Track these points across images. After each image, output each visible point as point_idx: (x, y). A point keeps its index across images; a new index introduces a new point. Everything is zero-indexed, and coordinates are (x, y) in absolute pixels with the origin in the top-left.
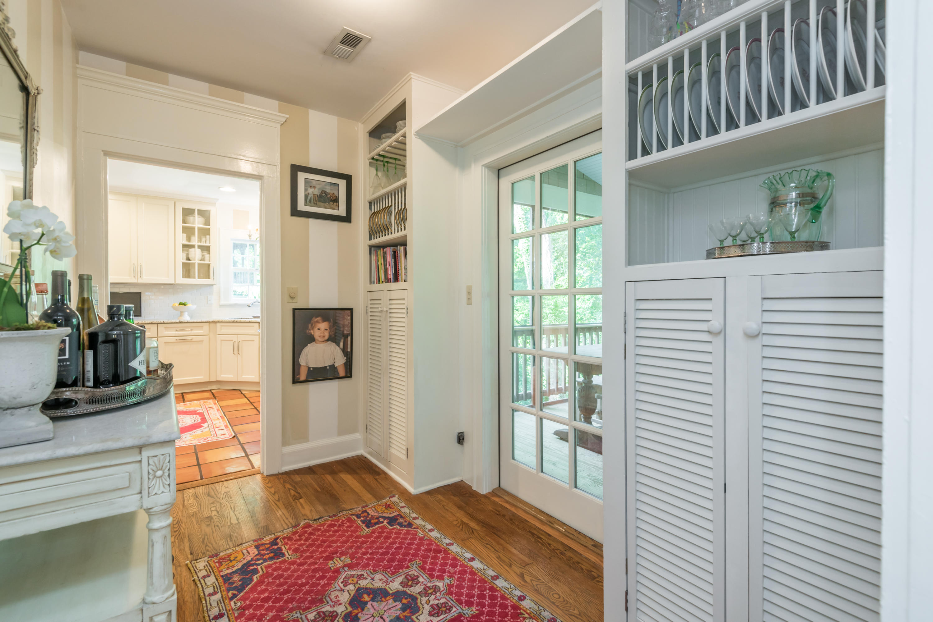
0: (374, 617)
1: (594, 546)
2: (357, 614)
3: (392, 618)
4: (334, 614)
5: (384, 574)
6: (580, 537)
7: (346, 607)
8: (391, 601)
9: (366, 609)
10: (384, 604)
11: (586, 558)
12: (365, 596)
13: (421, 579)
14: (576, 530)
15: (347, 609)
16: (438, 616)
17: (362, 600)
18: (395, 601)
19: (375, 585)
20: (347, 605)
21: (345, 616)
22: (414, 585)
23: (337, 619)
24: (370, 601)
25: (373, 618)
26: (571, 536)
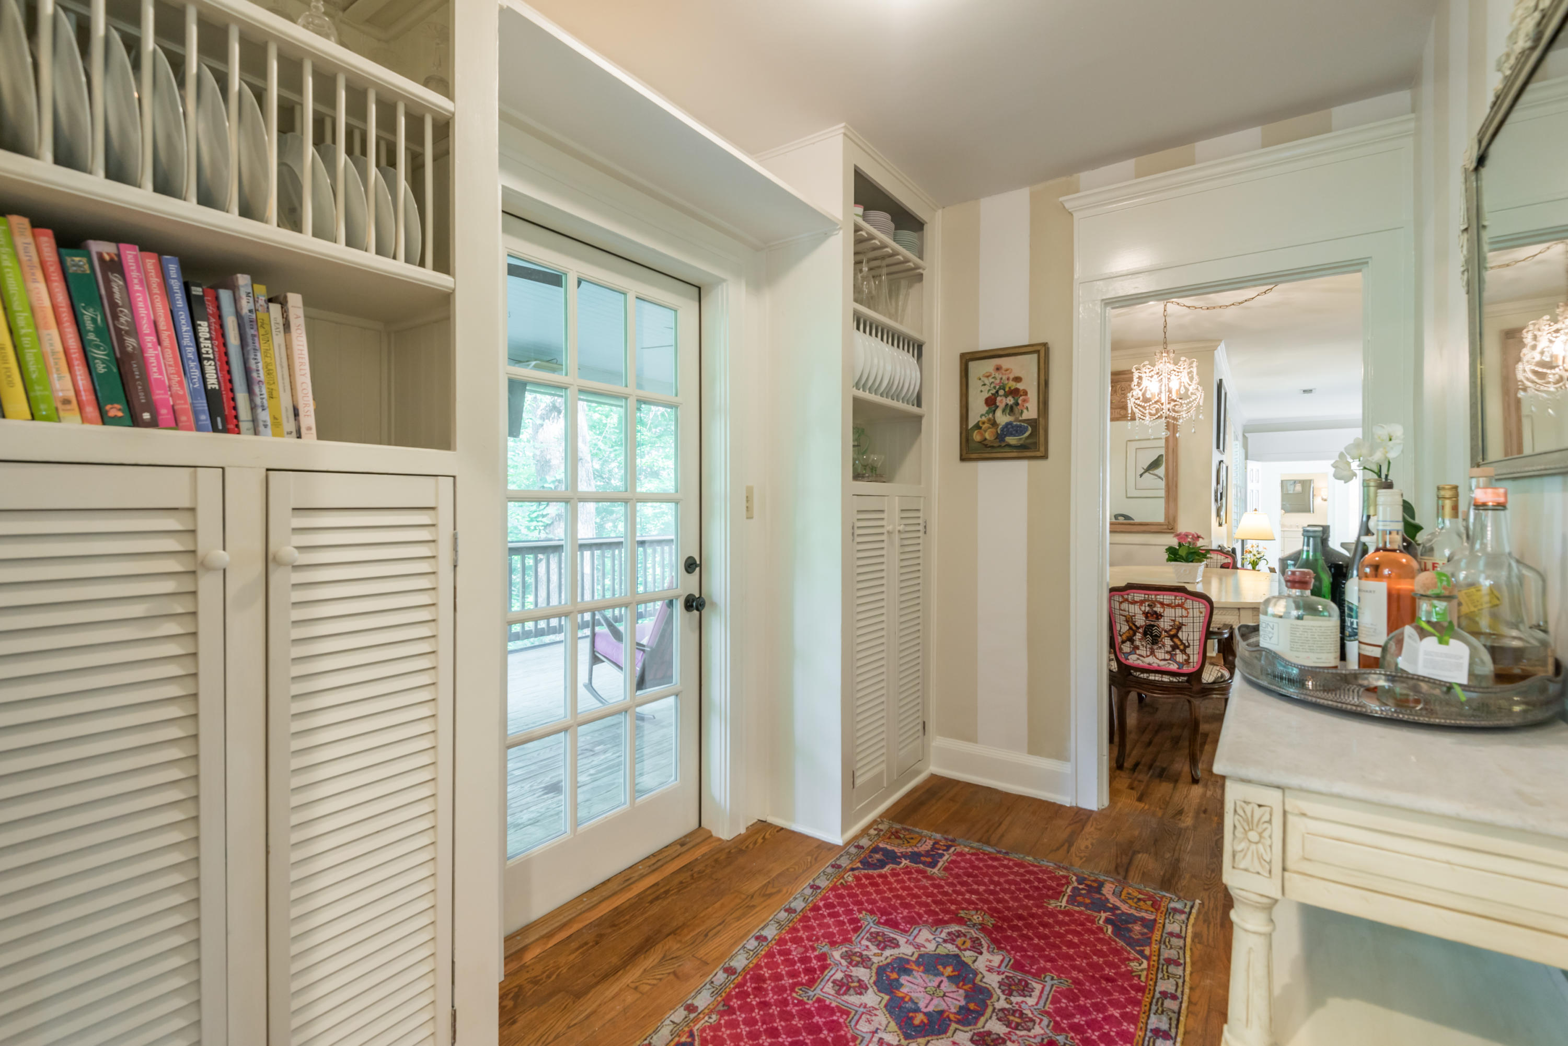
0: (945, 993)
1: (682, 845)
2: (955, 1013)
3: (931, 977)
4: (977, 1038)
5: (853, 1023)
6: (665, 854)
7: (955, 1032)
8: (904, 990)
9: (940, 1009)
10: (913, 995)
11: (703, 856)
12: (917, 1022)
13: (839, 976)
14: (648, 858)
15: (956, 1029)
16: (895, 939)
17: (926, 1021)
18: (902, 985)
19: (884, 1022)
20: (950, 1033)
21: (969, 1025)
22: (856, 979)
23: (982, 1030)
24: (921, 1012)
25: (947, 994)
26: (660, 863)
